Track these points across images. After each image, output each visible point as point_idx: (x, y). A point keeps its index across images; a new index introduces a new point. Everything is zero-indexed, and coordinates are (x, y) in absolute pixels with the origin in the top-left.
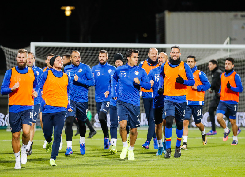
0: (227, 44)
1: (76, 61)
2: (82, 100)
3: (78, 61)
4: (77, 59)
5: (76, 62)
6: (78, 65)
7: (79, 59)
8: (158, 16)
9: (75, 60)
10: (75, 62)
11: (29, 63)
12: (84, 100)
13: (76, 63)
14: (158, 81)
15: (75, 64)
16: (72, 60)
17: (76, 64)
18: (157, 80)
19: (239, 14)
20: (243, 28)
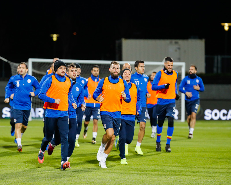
8: (117, 42)
19: (174, 41)
20: (176, 51)
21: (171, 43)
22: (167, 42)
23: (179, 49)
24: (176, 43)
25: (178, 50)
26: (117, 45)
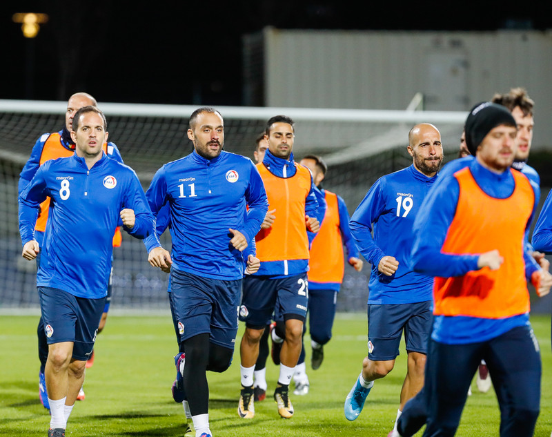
0: (416, 110)
1: (210, 140)
2: (227, 271)
3: (214, 142)
4: (212, 134)
5: (208, 143)
6: (214, 154)
7: (221, 137)
9: (206, 137)
10: (205, 143)
11: (88, 145)
12: (234, 274)
13: (209, 147)
14: (405, 215)
15: (204, 151)
16: (195, 137)
17: (207, 151)
18: (403, 211)
19: (446, 38)
20: (454, 72)
21: (437, 44)
22: (424, 40)
23: (466, 64)
24: (456, 44)
25: (461, 70)
26: (247, 51)
